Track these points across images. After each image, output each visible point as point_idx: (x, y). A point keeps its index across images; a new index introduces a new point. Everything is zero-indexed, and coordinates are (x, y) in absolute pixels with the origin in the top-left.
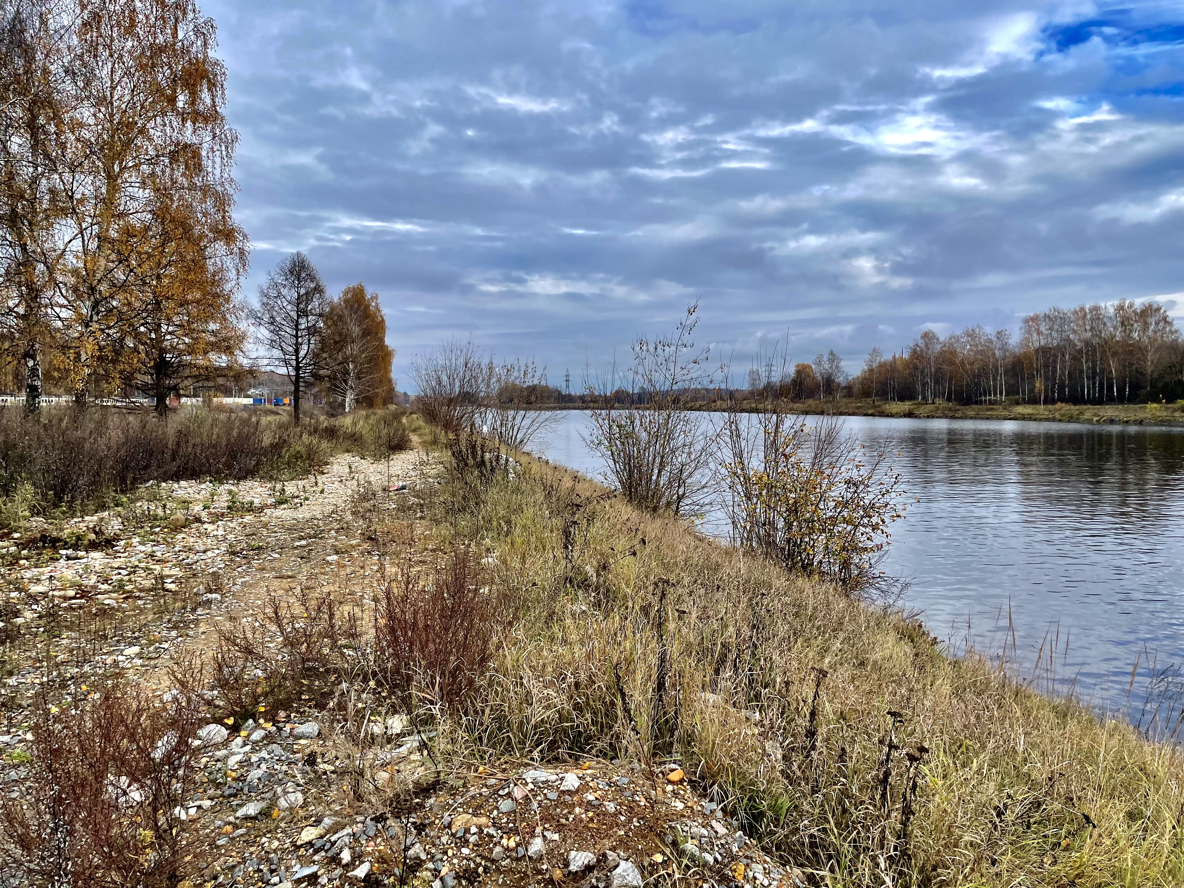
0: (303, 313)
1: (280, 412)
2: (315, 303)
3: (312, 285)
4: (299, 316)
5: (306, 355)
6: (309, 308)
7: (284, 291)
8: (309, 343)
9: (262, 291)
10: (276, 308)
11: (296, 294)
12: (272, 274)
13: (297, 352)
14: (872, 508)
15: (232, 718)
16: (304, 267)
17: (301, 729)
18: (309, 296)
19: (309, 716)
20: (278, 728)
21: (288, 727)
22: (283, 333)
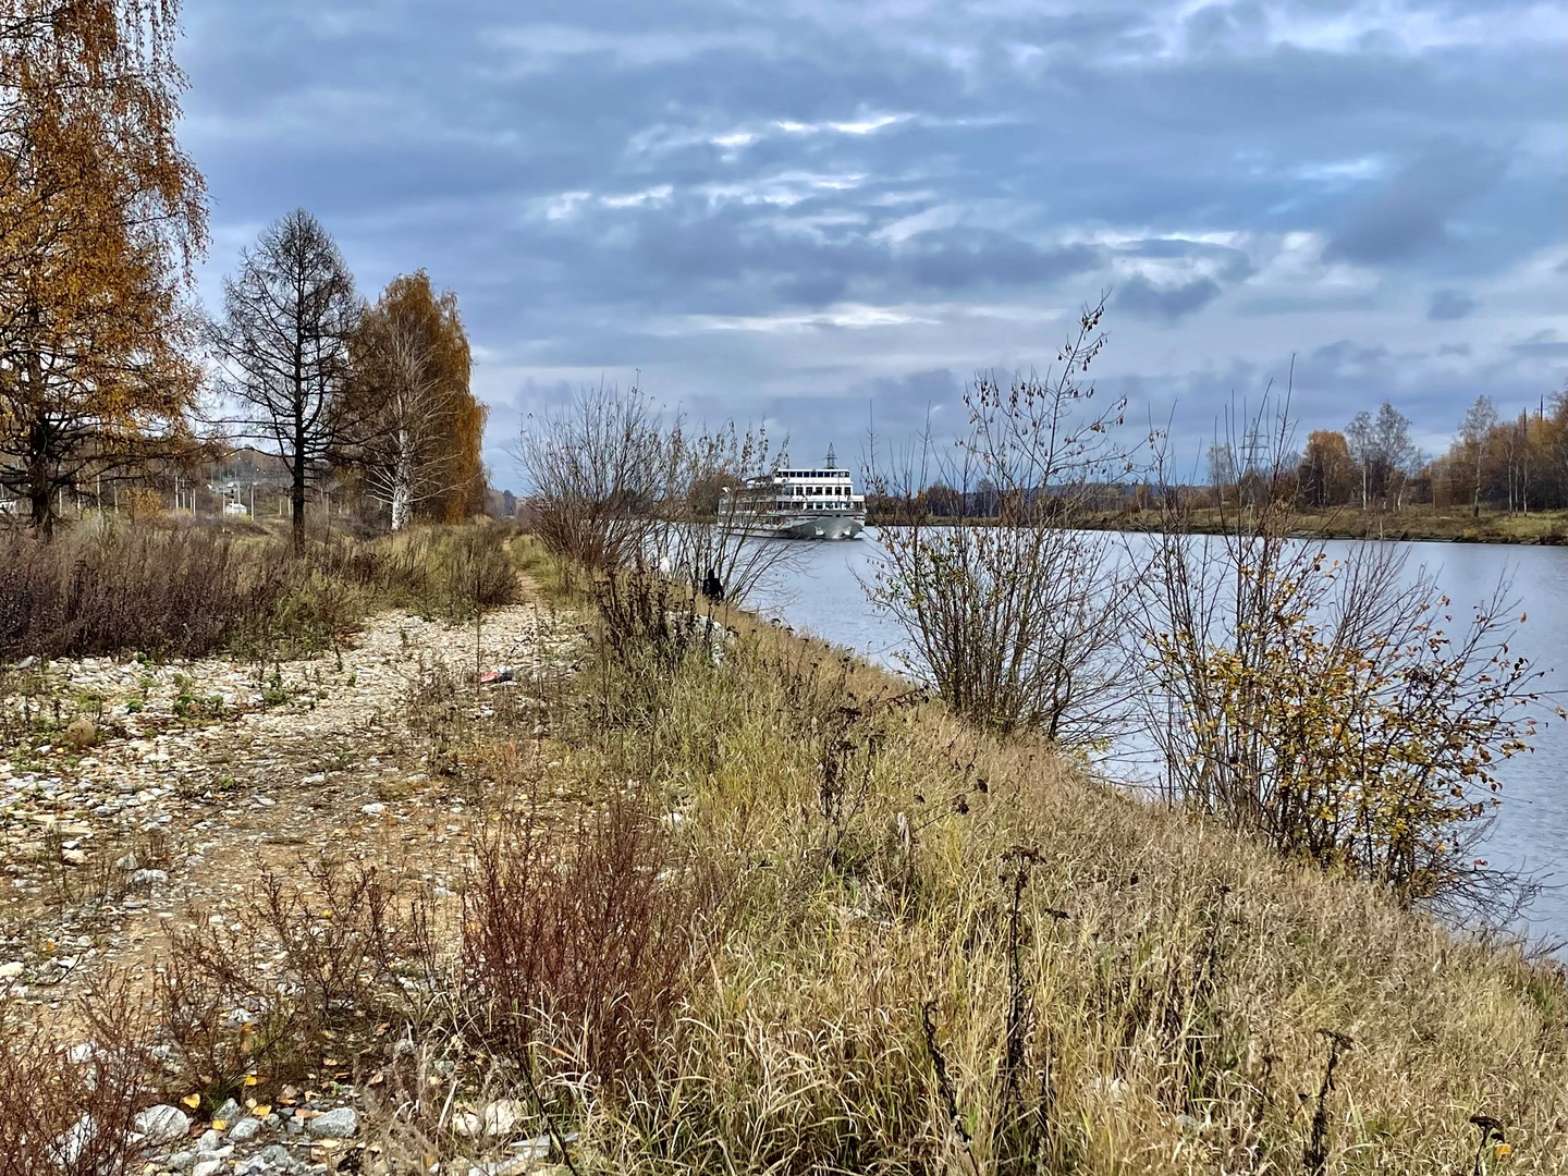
0: (309, 331)
1: (267, 529)
2: (334, 311)
3: (328, 276)
4: (301, 338)
5: (315, 415)
6: (321, 323)
7: (274, 289)
8: (322, 392)
9: (231, 288)
10: (259, 322)
11: (296, 294)
12: (250, 255)
13: (298, 409)
14: (1462, 729)
15: (197, 1096)
16: (310, 239)
17: (324, 1120)
18: (320, 297)
19: (338, 1097)
20: (281, 1116)
21: (299, 1117)
22: (271, 372)
